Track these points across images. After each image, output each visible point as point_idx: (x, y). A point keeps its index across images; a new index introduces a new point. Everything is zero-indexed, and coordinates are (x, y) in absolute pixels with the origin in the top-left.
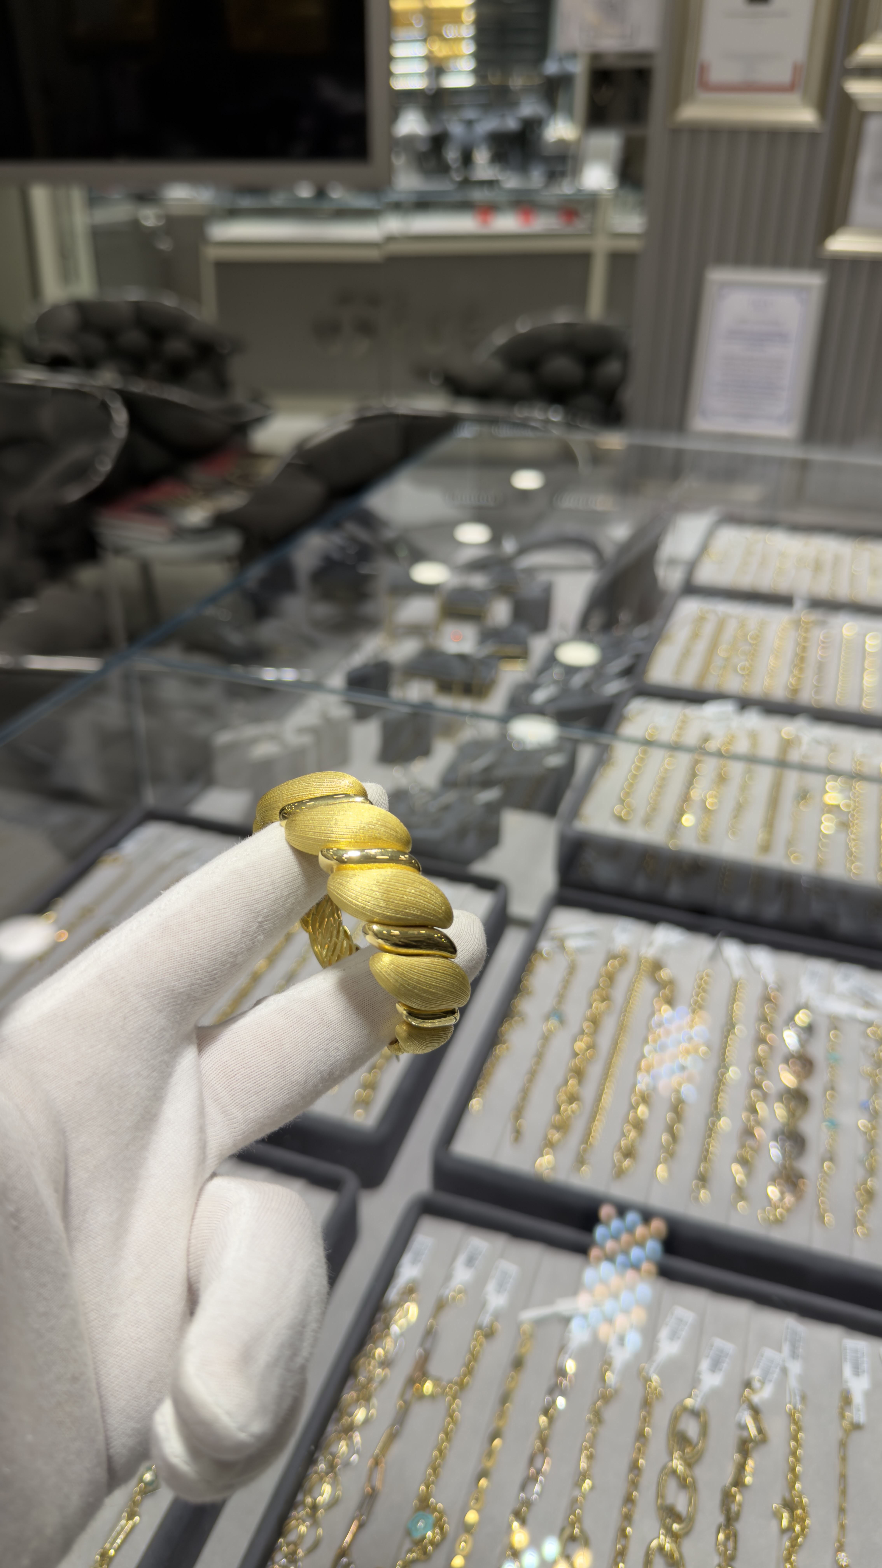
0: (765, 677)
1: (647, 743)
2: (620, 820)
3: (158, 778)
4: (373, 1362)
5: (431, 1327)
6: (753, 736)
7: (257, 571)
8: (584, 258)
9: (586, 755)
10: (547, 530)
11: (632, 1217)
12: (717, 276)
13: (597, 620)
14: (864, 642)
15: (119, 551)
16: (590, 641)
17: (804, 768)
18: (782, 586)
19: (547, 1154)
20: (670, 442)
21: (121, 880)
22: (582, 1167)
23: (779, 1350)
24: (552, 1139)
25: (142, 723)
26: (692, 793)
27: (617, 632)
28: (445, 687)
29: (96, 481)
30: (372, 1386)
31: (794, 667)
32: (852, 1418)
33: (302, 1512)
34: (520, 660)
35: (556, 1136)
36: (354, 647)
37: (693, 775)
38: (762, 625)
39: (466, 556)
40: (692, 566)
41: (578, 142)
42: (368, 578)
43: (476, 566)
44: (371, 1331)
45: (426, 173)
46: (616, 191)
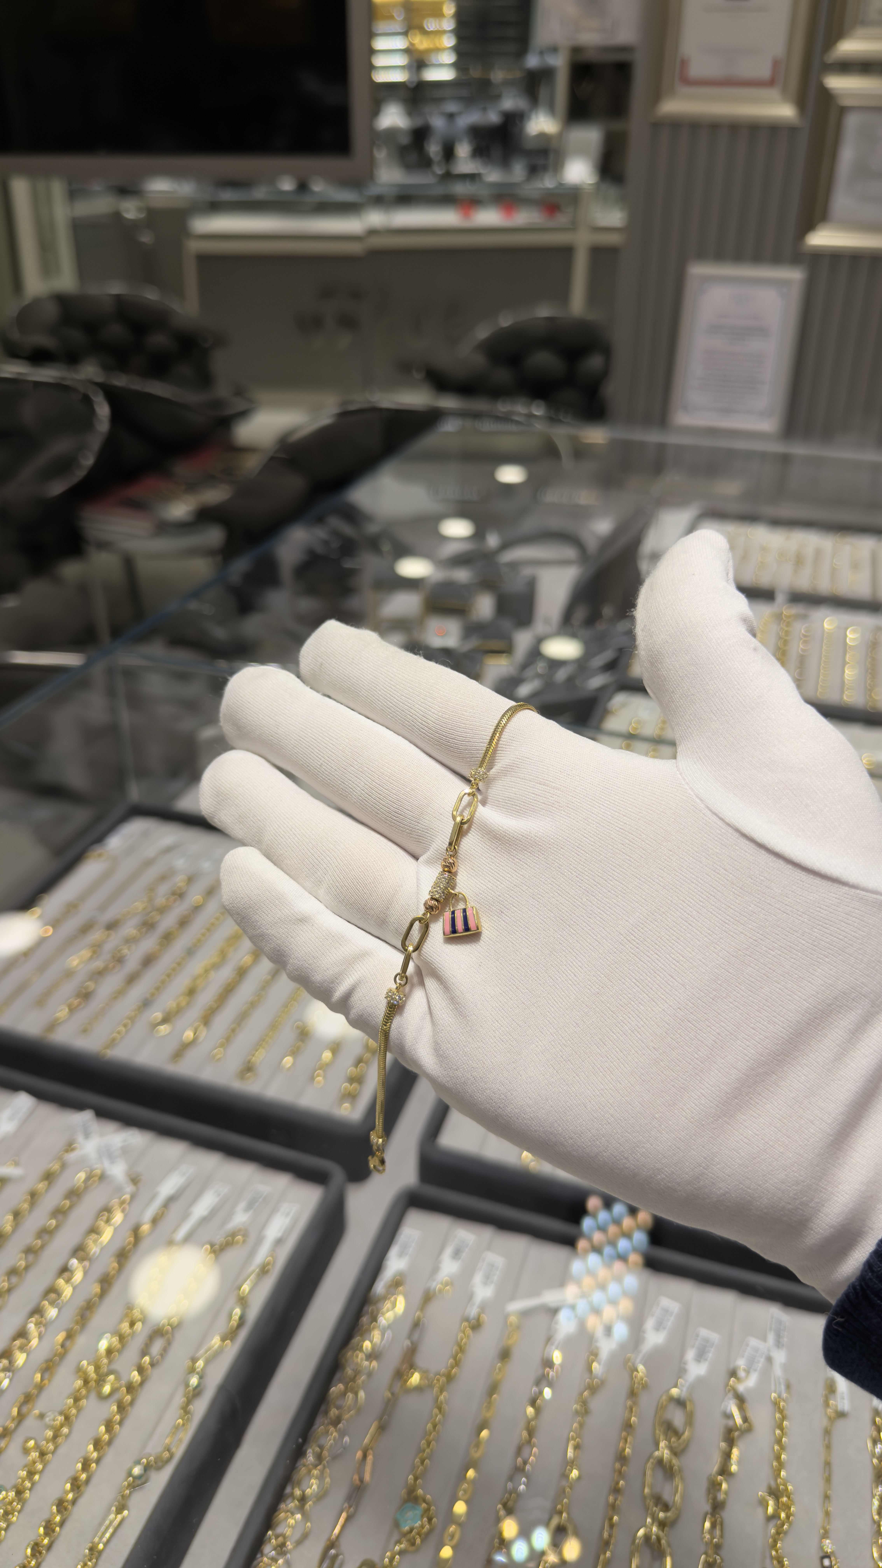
1: (631, 736)
3: (142, 773)
4: (361, 1356)
5: (419, 1320)
7: (241, 566)
8: (566, 252)
10: (530, 524)
11: (619, 1209)
12: (698, 270)
13: (580, 614)
14: (846, 636)
15: (103, 545)
16: (573, 635)
18: (765, 579)
20: (653, 437)
21: (106, 876)
23: (764, 1339)
25: (126, 718)
27: (601, 626)
29: (79, 474)
30: (359, 1379)
32: (836, 1406)
33: (292, 1505)
34: (505, 654)
39: (449, 550)
41: (560, 135)
42: (352, 572)
43: (460, 560)
44: (358, 1325)
45: (408, 167)
46: (597, 185)
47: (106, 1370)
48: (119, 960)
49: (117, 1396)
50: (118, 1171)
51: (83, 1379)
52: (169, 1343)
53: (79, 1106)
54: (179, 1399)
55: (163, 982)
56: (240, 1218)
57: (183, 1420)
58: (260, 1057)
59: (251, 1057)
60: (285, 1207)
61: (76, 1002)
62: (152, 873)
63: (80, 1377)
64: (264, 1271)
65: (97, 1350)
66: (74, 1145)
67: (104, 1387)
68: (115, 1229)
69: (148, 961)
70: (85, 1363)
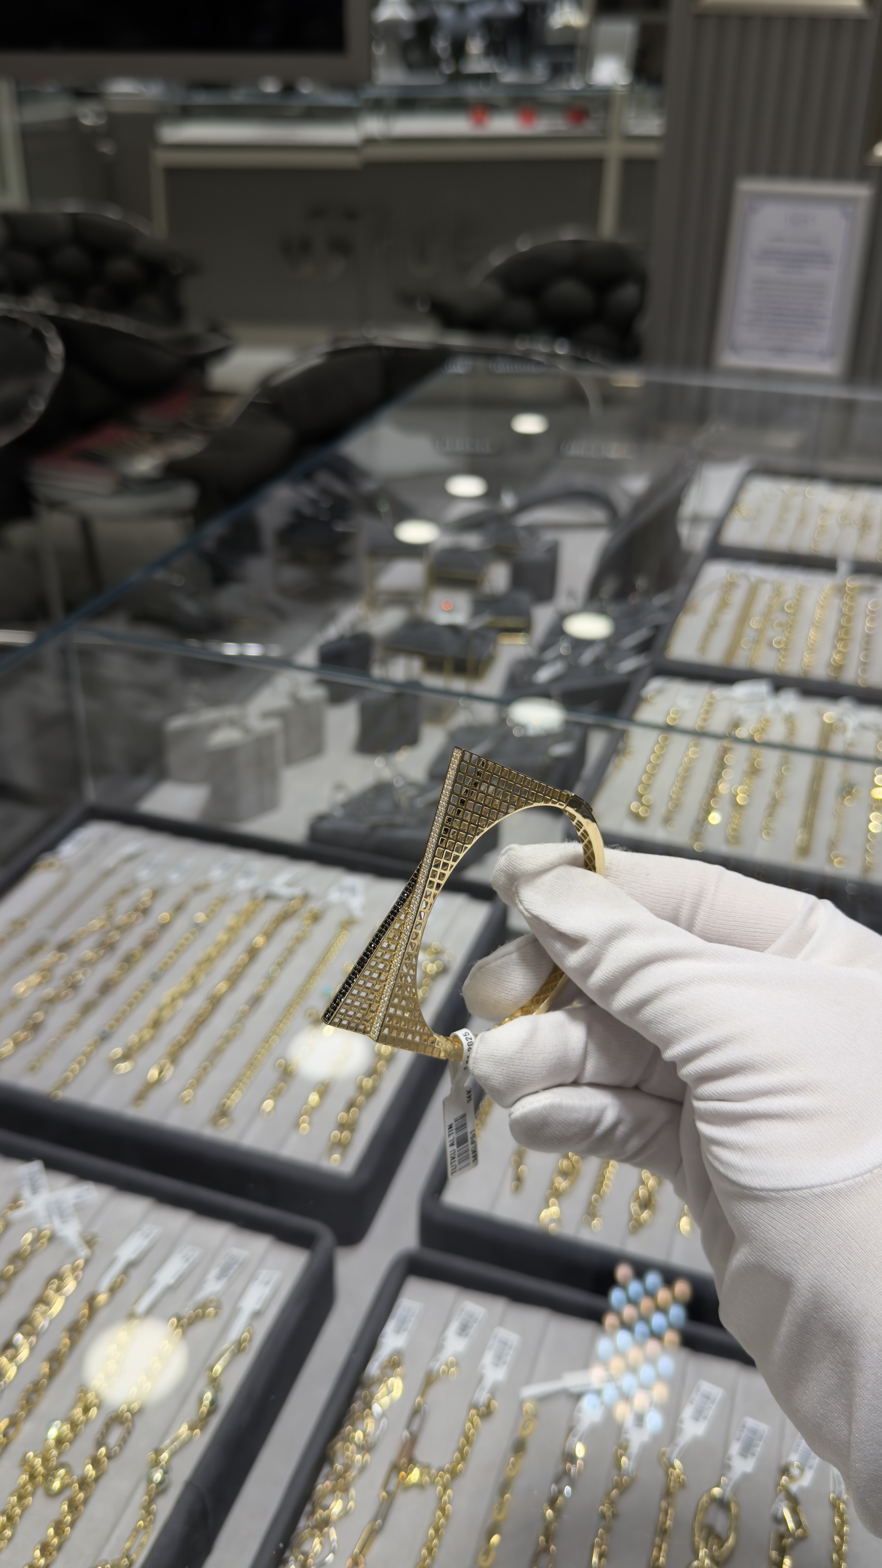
0: (805, 653)
1: (668, 729)
2: (637, 818)
3: (101, 770)
4: (352, 1447)
5: (419, 1405)
6: (790, 720)
7: (216, 529)
8: (596, 164)
9: (597, 743)
10: (551, 482)
11: (652, 1279)
12: (747, 186)
13: (610, 586)
15: (55, 505)
16: (602, 610)
17: (848, 758)
18: (824, 548)
19: (553, 1205)
20: (695, 381)
21: (59, 887)
22: (594, 1220)
24: (559, 1187)
25: (82, 705)
26: (720, 787)
27: (634, 600)
28: (434, 665)
29: (29, 422)
30: (350, 1475)
31: (838, 641)
34: (522, 634)
35: (562, 1184)
36: (331, 618)
37: (721, 765)
38: (801, 591)
39: (458, 511)
40: (719, 525)
41: (589, 29)
42: (345, 537)
43: (469, 524)
44: (350, 1411)
45: (411, 66)
46: (631, 86)
47: (55, 1463)
48: (74, 986)
49: (67, 1494)
50: (71, 1231)
51: (27, 1473)
52: (129, 1432)
53: (26, 1156)
54: (140, 1497)
55: (124, 1012)
56: (212, 1287)
57: (144, 1522)
58: (236, 1098)
59: (226, 1100)
60: (264, 1274)
61: (22, 1035)
62: (111, 886)
63: (24, 1472)
64: (240, 1347)
65: (46, 1439)
66: (19, 1202)
67: (53, 1482)
68: (67, 1299)
69: (106, 988)
70: (31, 1454)
